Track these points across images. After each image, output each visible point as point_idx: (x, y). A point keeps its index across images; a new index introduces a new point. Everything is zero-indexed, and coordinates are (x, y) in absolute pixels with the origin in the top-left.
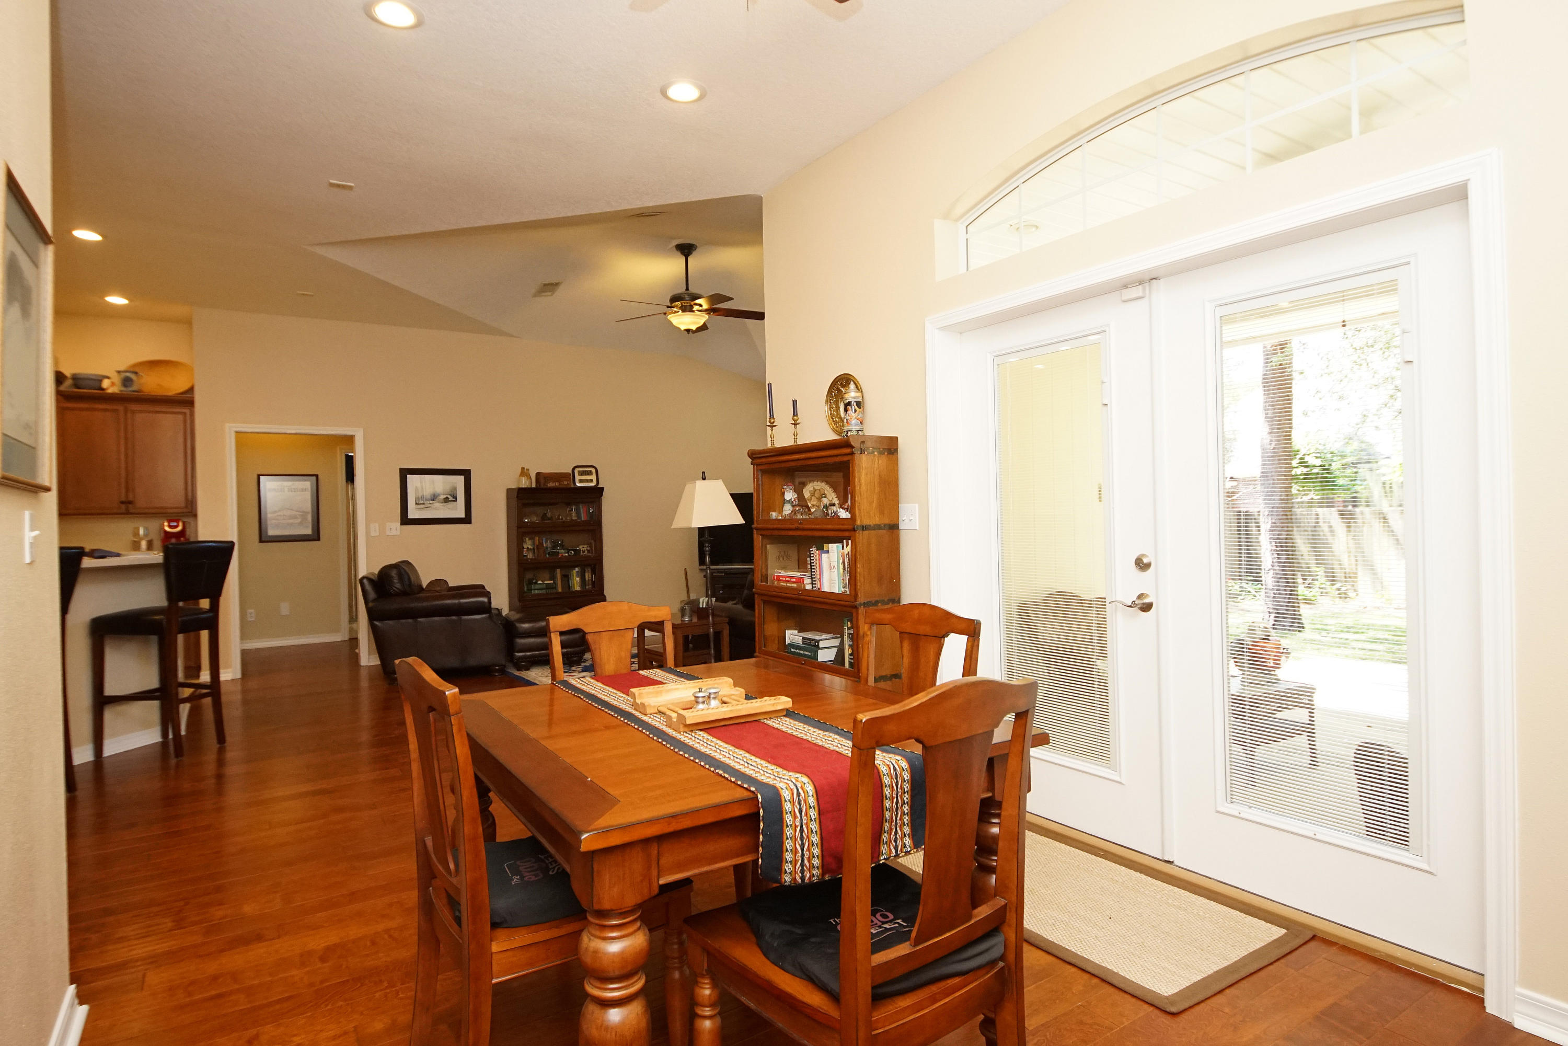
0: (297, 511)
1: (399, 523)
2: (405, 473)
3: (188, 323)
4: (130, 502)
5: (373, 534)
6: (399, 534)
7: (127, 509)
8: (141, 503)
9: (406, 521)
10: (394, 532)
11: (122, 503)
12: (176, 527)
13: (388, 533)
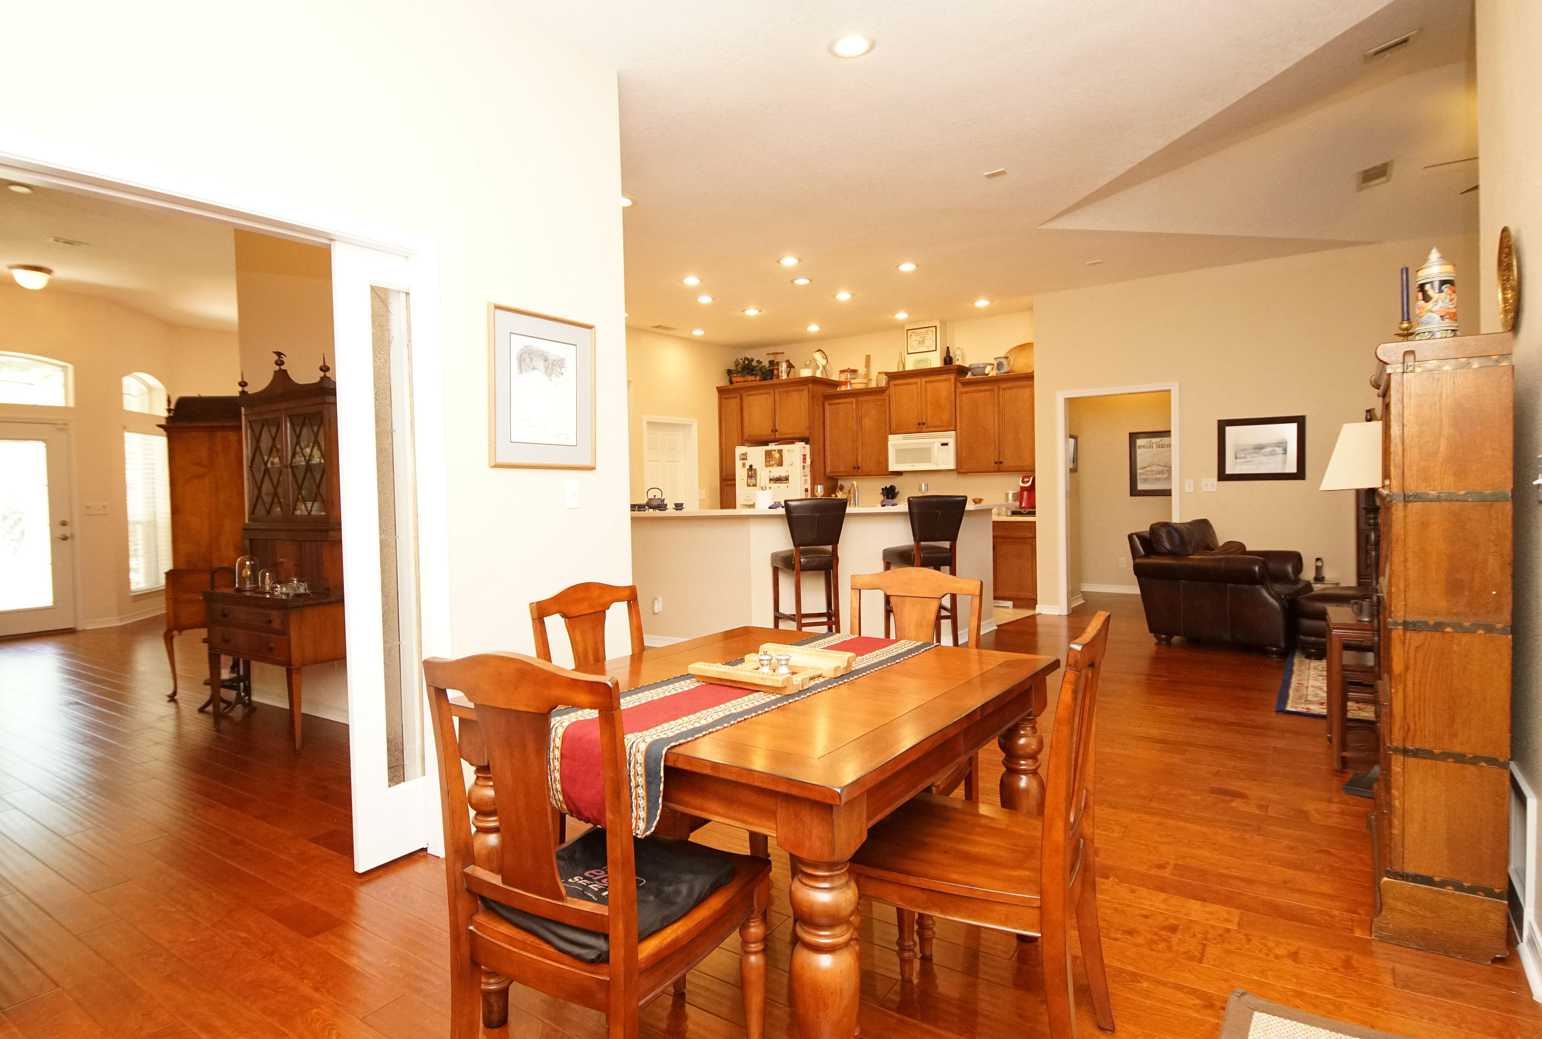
0: (1164, 466)
1: (1216, 479)
2: (1222, 425)
3: (1030, 308)
4: (1001, 463)
5: (1187, 490)
6: (1216, 490)
7: (999, 467)
8: (1008, 463)
9: (1223, 476)
10: (1211, 489)
11: (996, 463)
12: (1028, 482)
13: (1204, 489)
